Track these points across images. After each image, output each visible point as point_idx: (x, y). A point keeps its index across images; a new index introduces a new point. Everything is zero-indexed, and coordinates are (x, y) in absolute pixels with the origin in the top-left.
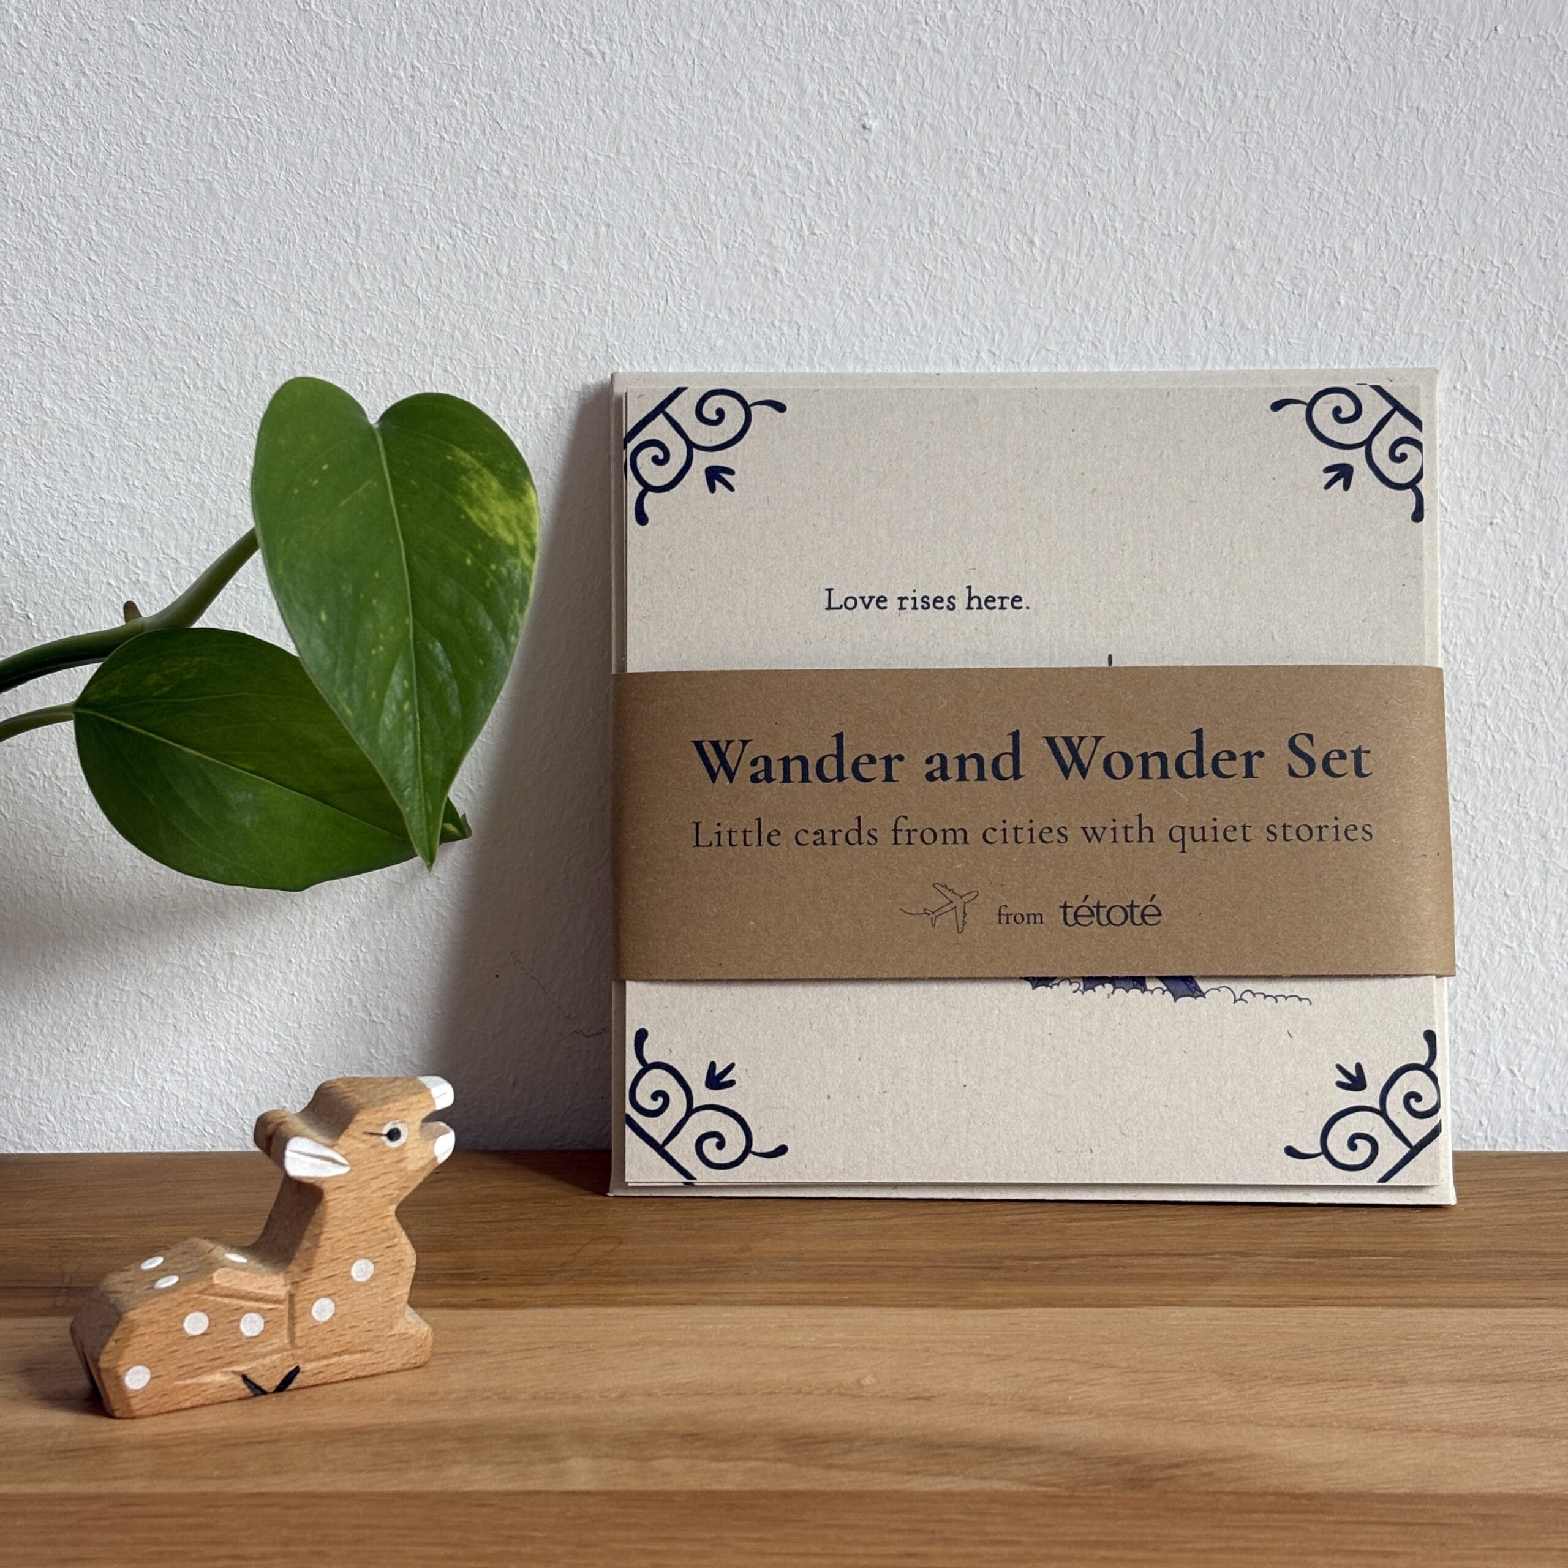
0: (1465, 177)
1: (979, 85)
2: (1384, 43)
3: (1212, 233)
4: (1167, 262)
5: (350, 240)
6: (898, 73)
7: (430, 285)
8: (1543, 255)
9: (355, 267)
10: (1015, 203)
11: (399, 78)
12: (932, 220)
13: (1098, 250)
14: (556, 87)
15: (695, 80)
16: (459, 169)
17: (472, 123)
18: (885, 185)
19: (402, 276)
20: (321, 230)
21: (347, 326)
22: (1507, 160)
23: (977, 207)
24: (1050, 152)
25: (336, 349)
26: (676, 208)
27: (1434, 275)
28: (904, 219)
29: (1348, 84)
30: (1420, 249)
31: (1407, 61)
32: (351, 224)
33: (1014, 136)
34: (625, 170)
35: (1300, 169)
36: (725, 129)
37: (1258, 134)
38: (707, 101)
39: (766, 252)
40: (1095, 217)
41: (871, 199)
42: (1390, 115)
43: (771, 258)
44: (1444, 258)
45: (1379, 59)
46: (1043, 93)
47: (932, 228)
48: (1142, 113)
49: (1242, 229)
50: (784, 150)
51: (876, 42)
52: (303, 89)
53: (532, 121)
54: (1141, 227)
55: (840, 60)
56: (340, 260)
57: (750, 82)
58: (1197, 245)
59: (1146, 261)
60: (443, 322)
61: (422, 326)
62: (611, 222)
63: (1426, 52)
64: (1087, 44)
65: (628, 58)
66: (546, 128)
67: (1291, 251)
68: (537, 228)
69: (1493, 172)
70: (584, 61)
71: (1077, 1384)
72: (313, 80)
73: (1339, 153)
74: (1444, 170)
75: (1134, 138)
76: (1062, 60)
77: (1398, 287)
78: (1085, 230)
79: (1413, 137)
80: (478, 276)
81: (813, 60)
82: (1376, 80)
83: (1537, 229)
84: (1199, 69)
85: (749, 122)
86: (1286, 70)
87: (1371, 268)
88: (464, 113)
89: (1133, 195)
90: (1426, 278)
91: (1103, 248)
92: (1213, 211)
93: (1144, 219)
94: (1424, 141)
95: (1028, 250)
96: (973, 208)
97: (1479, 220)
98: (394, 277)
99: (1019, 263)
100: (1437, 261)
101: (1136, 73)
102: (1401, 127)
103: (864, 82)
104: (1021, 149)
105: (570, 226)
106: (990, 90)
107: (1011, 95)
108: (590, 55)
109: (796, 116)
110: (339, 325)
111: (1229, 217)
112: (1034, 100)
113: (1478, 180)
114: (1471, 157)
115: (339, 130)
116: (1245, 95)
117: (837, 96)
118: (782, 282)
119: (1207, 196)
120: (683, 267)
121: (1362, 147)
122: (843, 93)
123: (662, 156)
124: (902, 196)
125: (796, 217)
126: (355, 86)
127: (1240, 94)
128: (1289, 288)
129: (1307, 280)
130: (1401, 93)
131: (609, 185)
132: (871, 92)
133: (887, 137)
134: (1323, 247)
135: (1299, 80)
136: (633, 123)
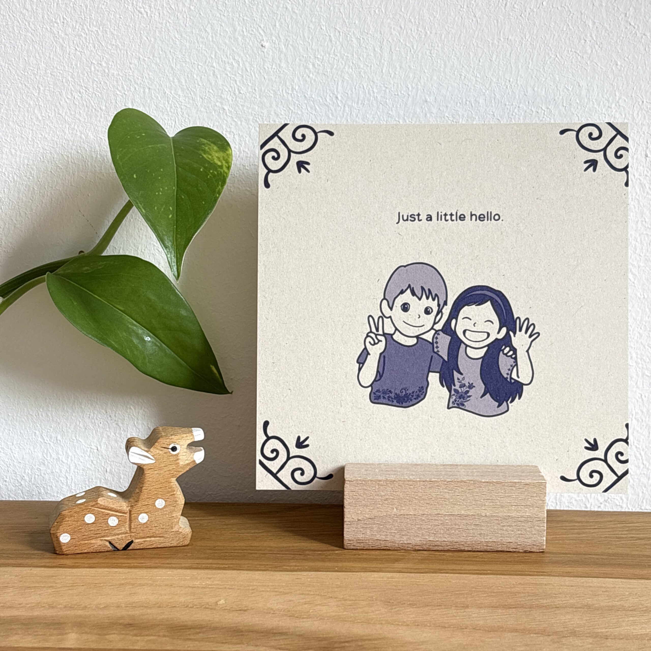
0: (529, 70)
1: (313, 28)
2: (492, 10)
3: (417, 94)
4: (397, 107)
5: (36, 94)
6: (277, 22)
7: (71, 114)
8: (565, 105)
9: (38, 106)
10: (329, 80)
11: (57, 23)
12: (292, 87)
13: (366, 102)
14: (126, 27)
15: (187, 25)
16: (83, 63)
17: (89, 43)
18: (272, 72)
19: (59, 110)
20: (23, 89)
21: (34, 132)
22: (548, 62)
23: (313, 81)
24: (345, 57)
25: (30, 142)
26: (179, 81)
27: (516, 114)
28: (280, 87)
29: (477, 28)
30: (509, 102)
31: (503, 18)
32: (36, 88)
33: (329, 50)
34: (156, 64)
35: (455, 66)
36: (201, 46)
37: (437, 50)
38: (193, 33)
39: (219, 100)
40: (365, 87)
41: (266, 77)
42: (495, 42)
43: (222, 103)
44: (520, 106)
45: (490, 17)
46: (341, 31)
47: (293, 91)
48: (385, 40)
49: (430, 93)
50: (227, 55)
51: (267, 8)
52: (15, 28)
53: (116, 42)
54: (385, 91)
55: (251, 16)
56: (31, 103)
57: (212, 25)
58: (410, 99)
59: (388, 107)
60: (77, 131)
61: (67, 132)
62: (151, 87)
63: (511, 14)
64: (361, 10)
65: (158, 14)
66: (122, 45)
67: (452, 102)
68: (118, 89)
69: (542, 67)
70: (138, 16)
71: (317, 605)
72: (20, 24)
73: (473, 58)
74: (520, 67)
75: (382, 51)
76: (350, 17)
77: (499, 118)
78: (360, 92)
79: (506, 51)
80: (92, 110)
81: (240, 16)
82: (489, 26)
83: (562, 93)
84: (410, 21)
85: (211, 43)
86: (449, 22)
87: (488, 110)
88: (86, 38)
89: (382, 77)
90: (512, 115)
91: (369, 100)
92: (417, 84)
93: (386, 88)
94: (510, 54)
95: (335, 101)
96: (311, 82)
97: (536, 89)
98: (55, 110)
99: (332, 107)
100: (517, 108)
101: (383, 22)
102: (500, 47)
103: (262, 26)
104: (331, 56)
105: (132, 89)
106: (318, 30)
107: (327, 32)
108: (141, 13)
109: (232, 41)
110: (31, 132)
111: (424, 87)
112: (337, 34)
113: (535, 71)
114: (532, 60)
115: (31, 46)
116: (431, 33)
117: (250, 32)
118: (226, 114)
119: (414, 78)
120: (183, 107)
121: (483, 56)
122: (253, 31)
123: (173, 58)
124: (279, 77)
125: (232, 85)
126: (38, 26)
127: (428, 32)
128: (451, 119)
129: (459, 116)
130: (500, 32)
131: (150, 71)
132: (265, 30)
133: (272, 50)
134: (466, 100)
135: (455, 26)
136: (160, 42)
